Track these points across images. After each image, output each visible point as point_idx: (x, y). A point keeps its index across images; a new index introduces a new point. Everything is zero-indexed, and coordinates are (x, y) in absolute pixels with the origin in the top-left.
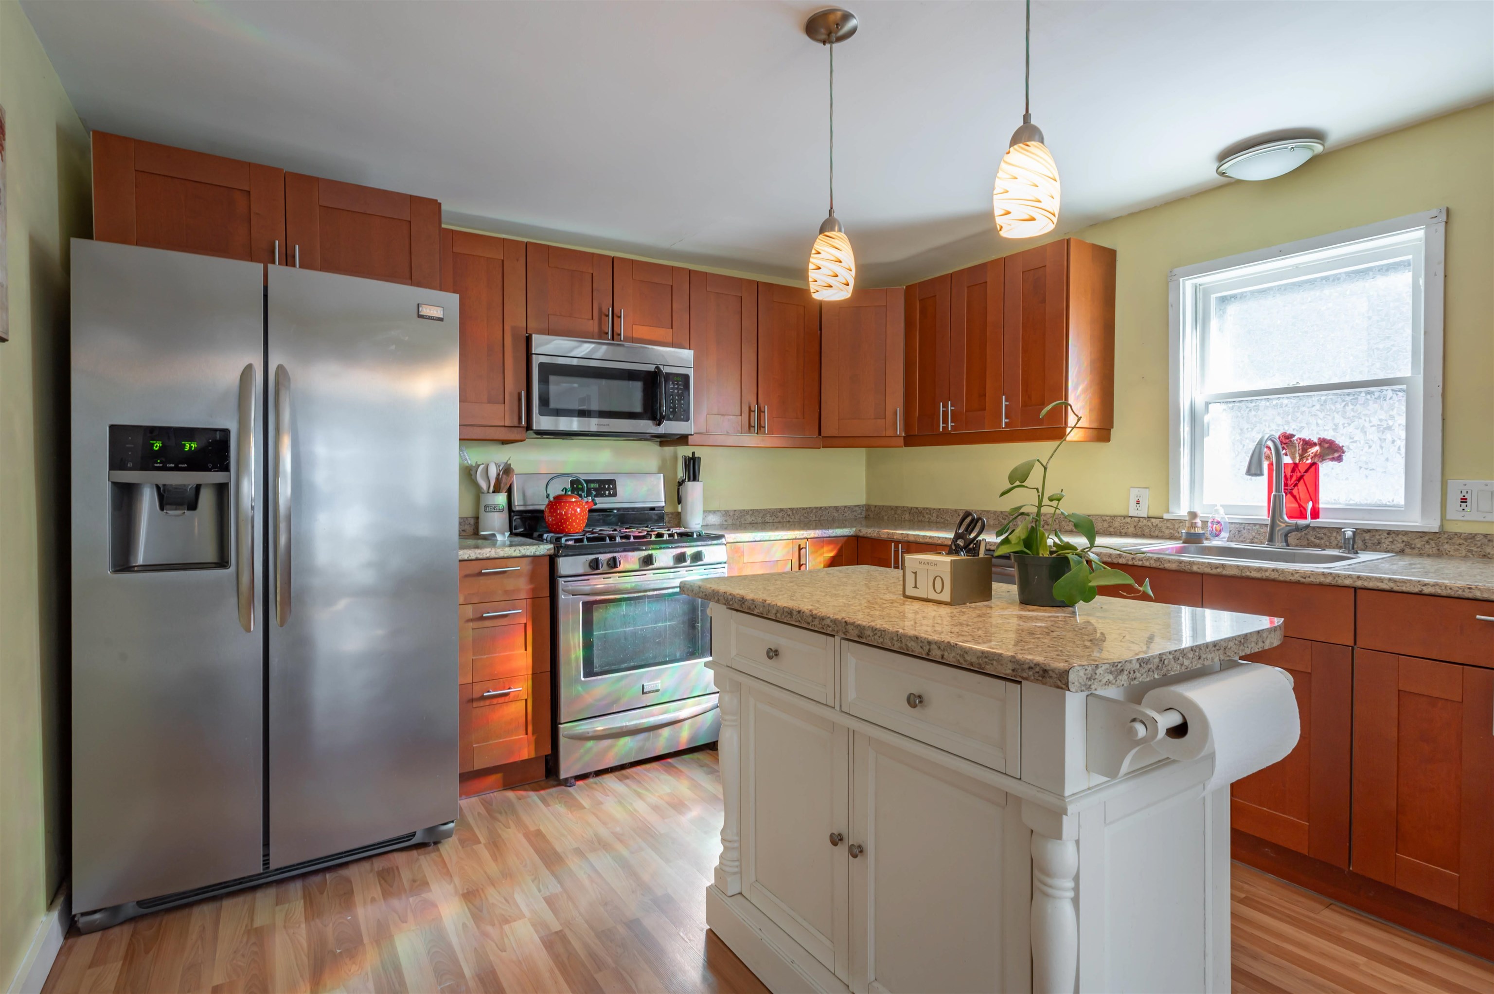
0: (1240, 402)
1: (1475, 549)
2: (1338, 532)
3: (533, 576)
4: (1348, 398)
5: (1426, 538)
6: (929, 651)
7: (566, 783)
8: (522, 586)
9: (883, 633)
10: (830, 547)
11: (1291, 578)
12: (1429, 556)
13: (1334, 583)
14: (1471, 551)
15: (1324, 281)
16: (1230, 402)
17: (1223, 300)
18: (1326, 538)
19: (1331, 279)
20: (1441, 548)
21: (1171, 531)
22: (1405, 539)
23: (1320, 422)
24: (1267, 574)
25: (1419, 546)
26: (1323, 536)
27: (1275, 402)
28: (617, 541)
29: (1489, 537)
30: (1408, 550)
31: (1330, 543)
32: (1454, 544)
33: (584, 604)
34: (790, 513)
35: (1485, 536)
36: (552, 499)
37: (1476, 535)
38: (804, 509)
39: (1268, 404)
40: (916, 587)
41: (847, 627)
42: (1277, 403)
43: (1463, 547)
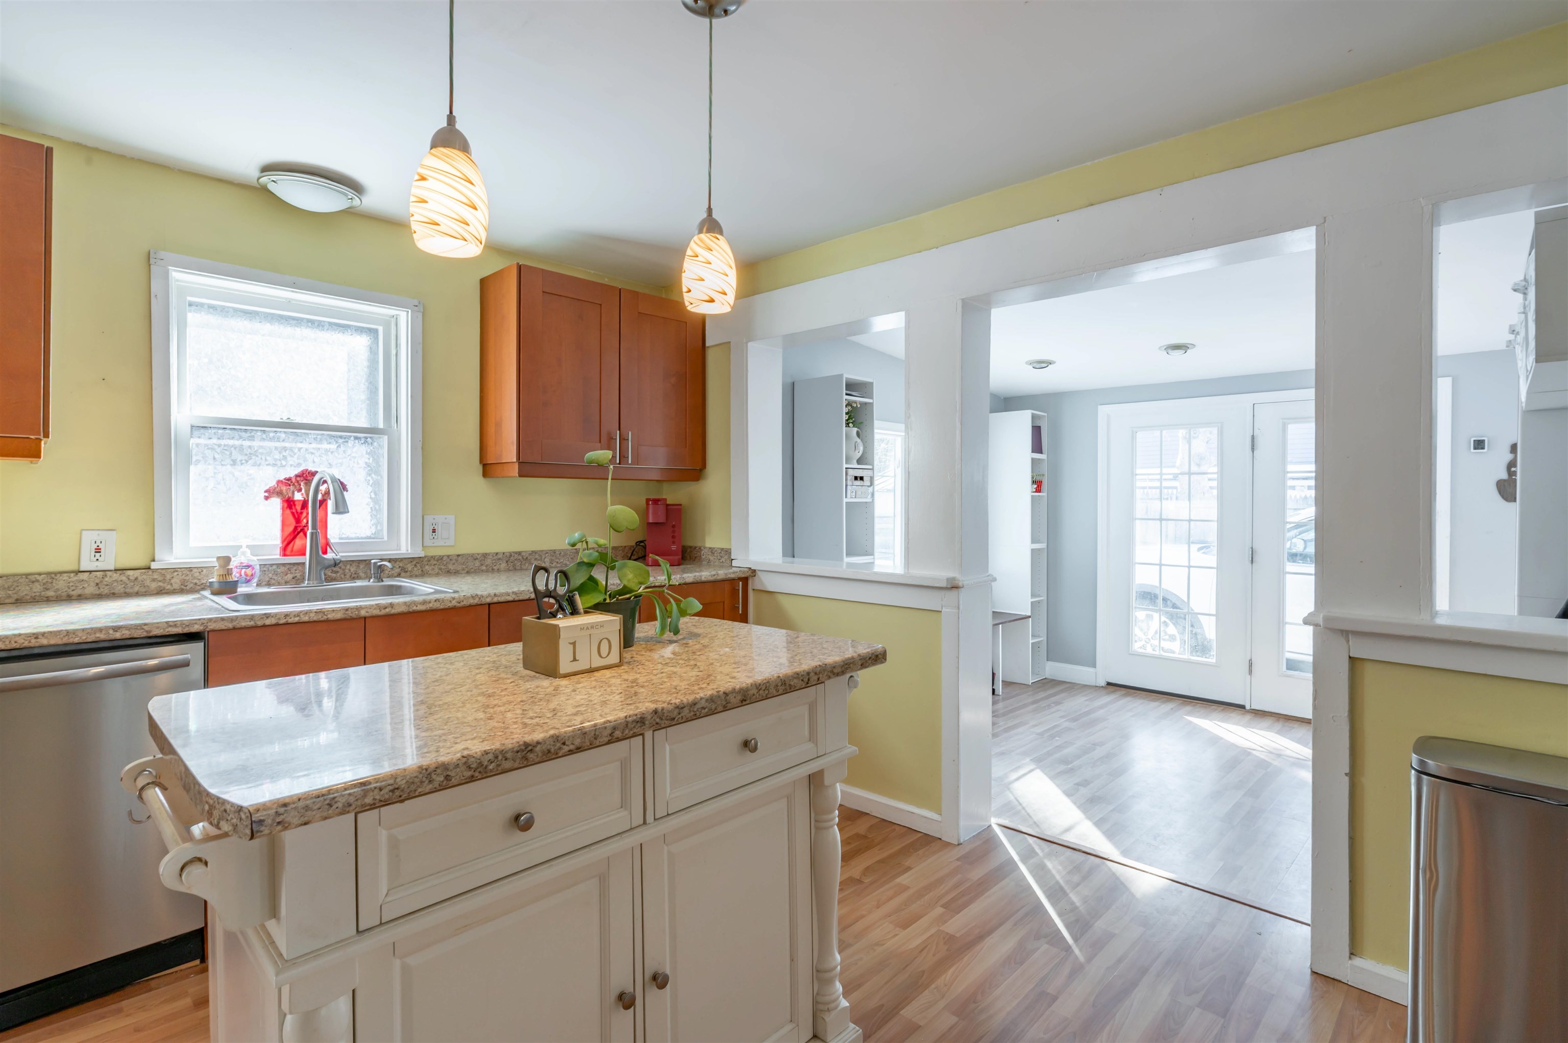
0: (231, 429)
1: (443, 567)
2: (351, 565)
4: (341, 441)
5: (414, 562)
11: (450, 605)
12: (416, 576)
14: (440, 569)
15: (310, 324)
16: (219, 428)
18: (341, 571)
19: (316, 324)
20: (424, 570)
21: (160, 584)
22: (401, 565)
23: (316, 460)
25: (410, 569)
26: (339, 570)
27: (272, 435)
29: (450, 557)
30: (403, 574)
32: (431, 565)
35: (448, 556)
37: (443, 556)
39: (264, 436)
40: (575, 660)
42: (274, 437)
43: (436, 566)
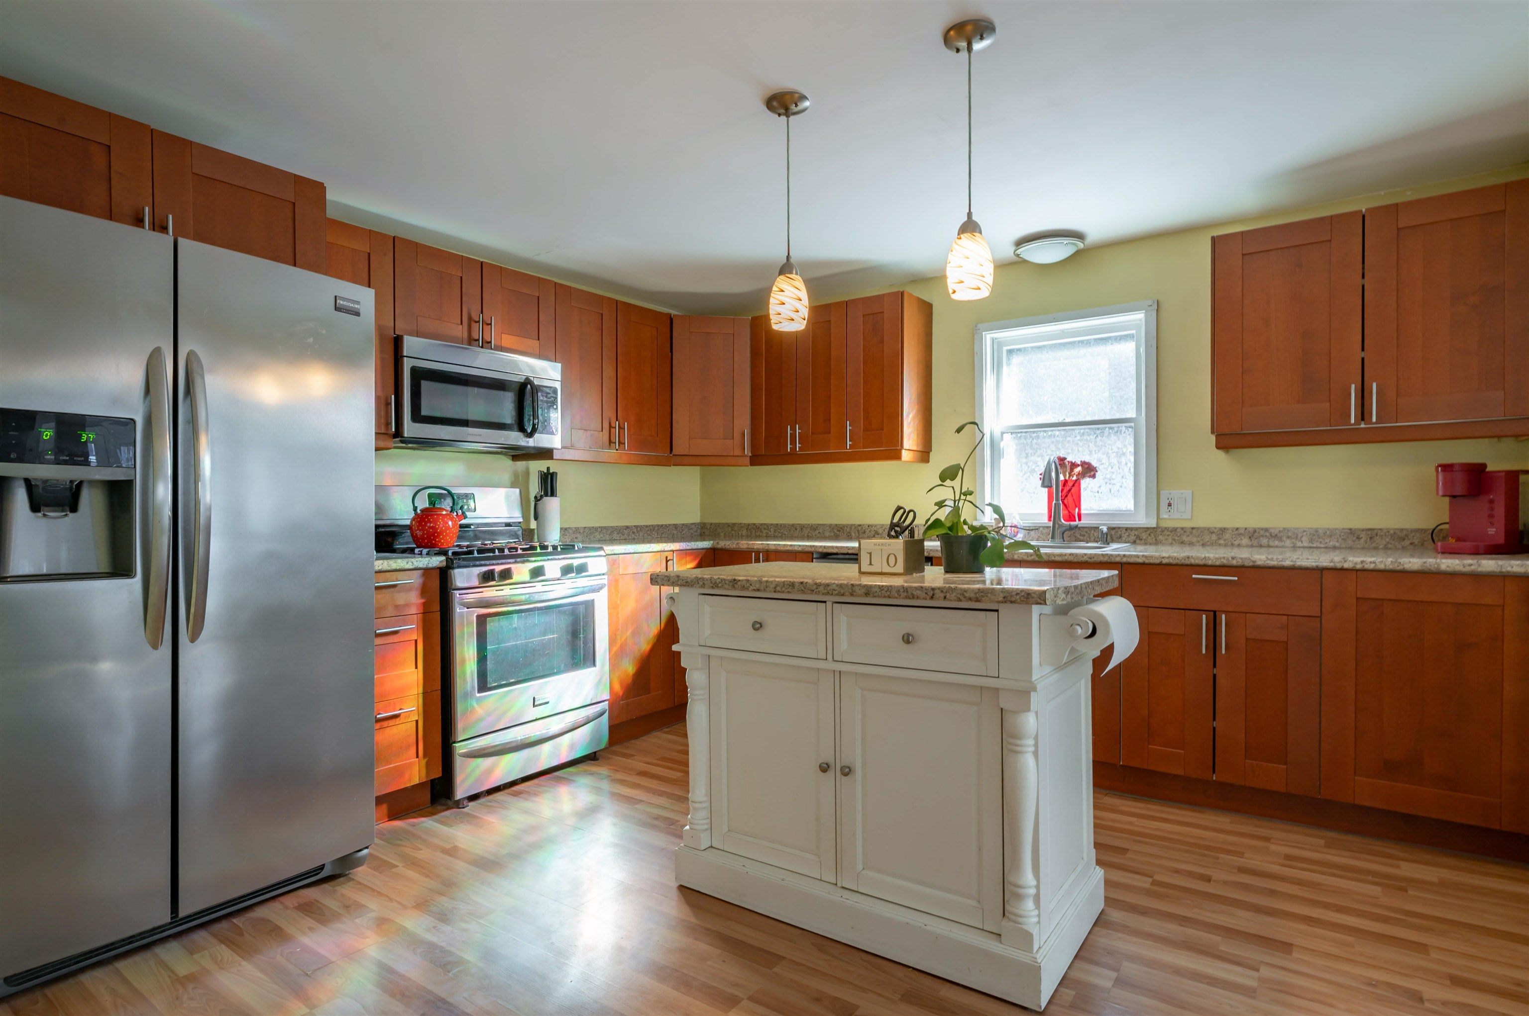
0: (1026, 432)
1: (1177, 538)
2: (1095, 531)
3: (424, 591)
4: (1098, 432)
5: (1149, 532)
6: (933, 595)
7: (458, 804)
8: (413, 600)
9: (890, 588)
10: (688, 559)
12: (1150, 544)
13: (1109, 561)
14: (1174, 540)
15: (1080, 344)
16: (1018, 433)
17: (1010, 352)
18: (1087, 535)
19: (1085, 342)
20: (1158, 539)
22: (1136, 533)
23: (1080, 449)
24: (1066, 557)
25: (1144, 537)
26: (1085, 534)
27: (1050, 433)
28: (506, 553)
29: (1184, 530)
30: (1138, 541)
31: (1090, 538)
32: (1165, 535)
33: (479, 617)
34: (635, 530)
35: (1182, 529)
36: (419, 512)
37: (1177, 528)
38: (647, 526)
39: (1045, 434)
40: (871, 564)
41: (854, 588)
42: (1051, 434)
43: (1170, 537)
